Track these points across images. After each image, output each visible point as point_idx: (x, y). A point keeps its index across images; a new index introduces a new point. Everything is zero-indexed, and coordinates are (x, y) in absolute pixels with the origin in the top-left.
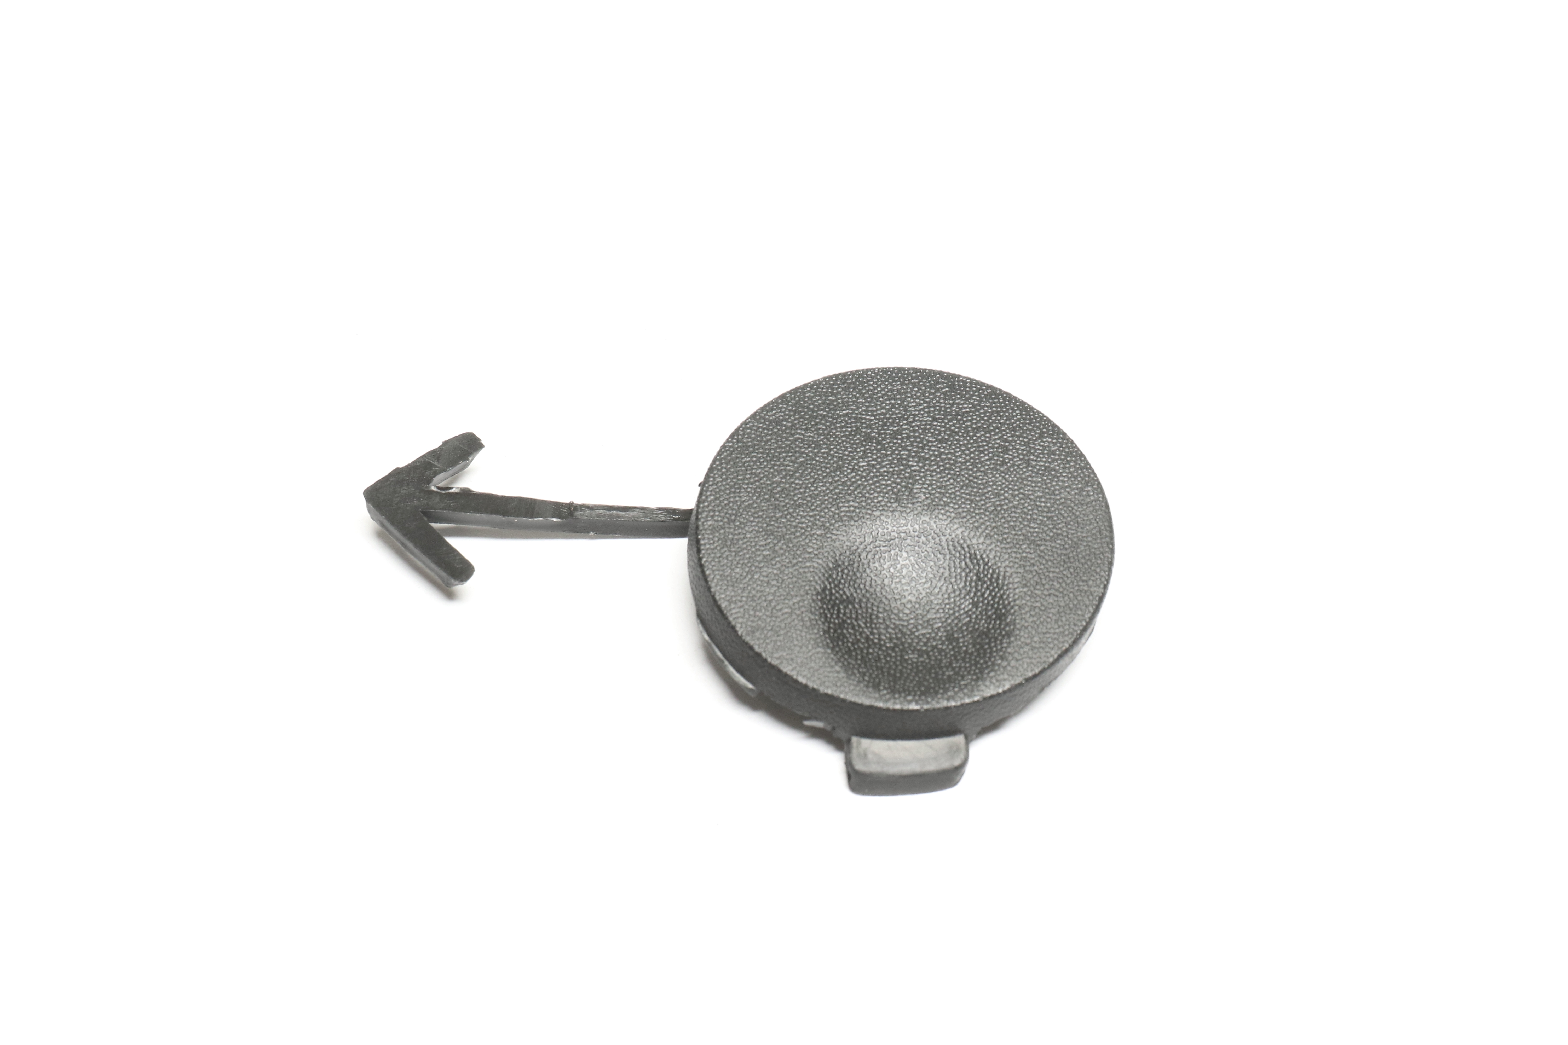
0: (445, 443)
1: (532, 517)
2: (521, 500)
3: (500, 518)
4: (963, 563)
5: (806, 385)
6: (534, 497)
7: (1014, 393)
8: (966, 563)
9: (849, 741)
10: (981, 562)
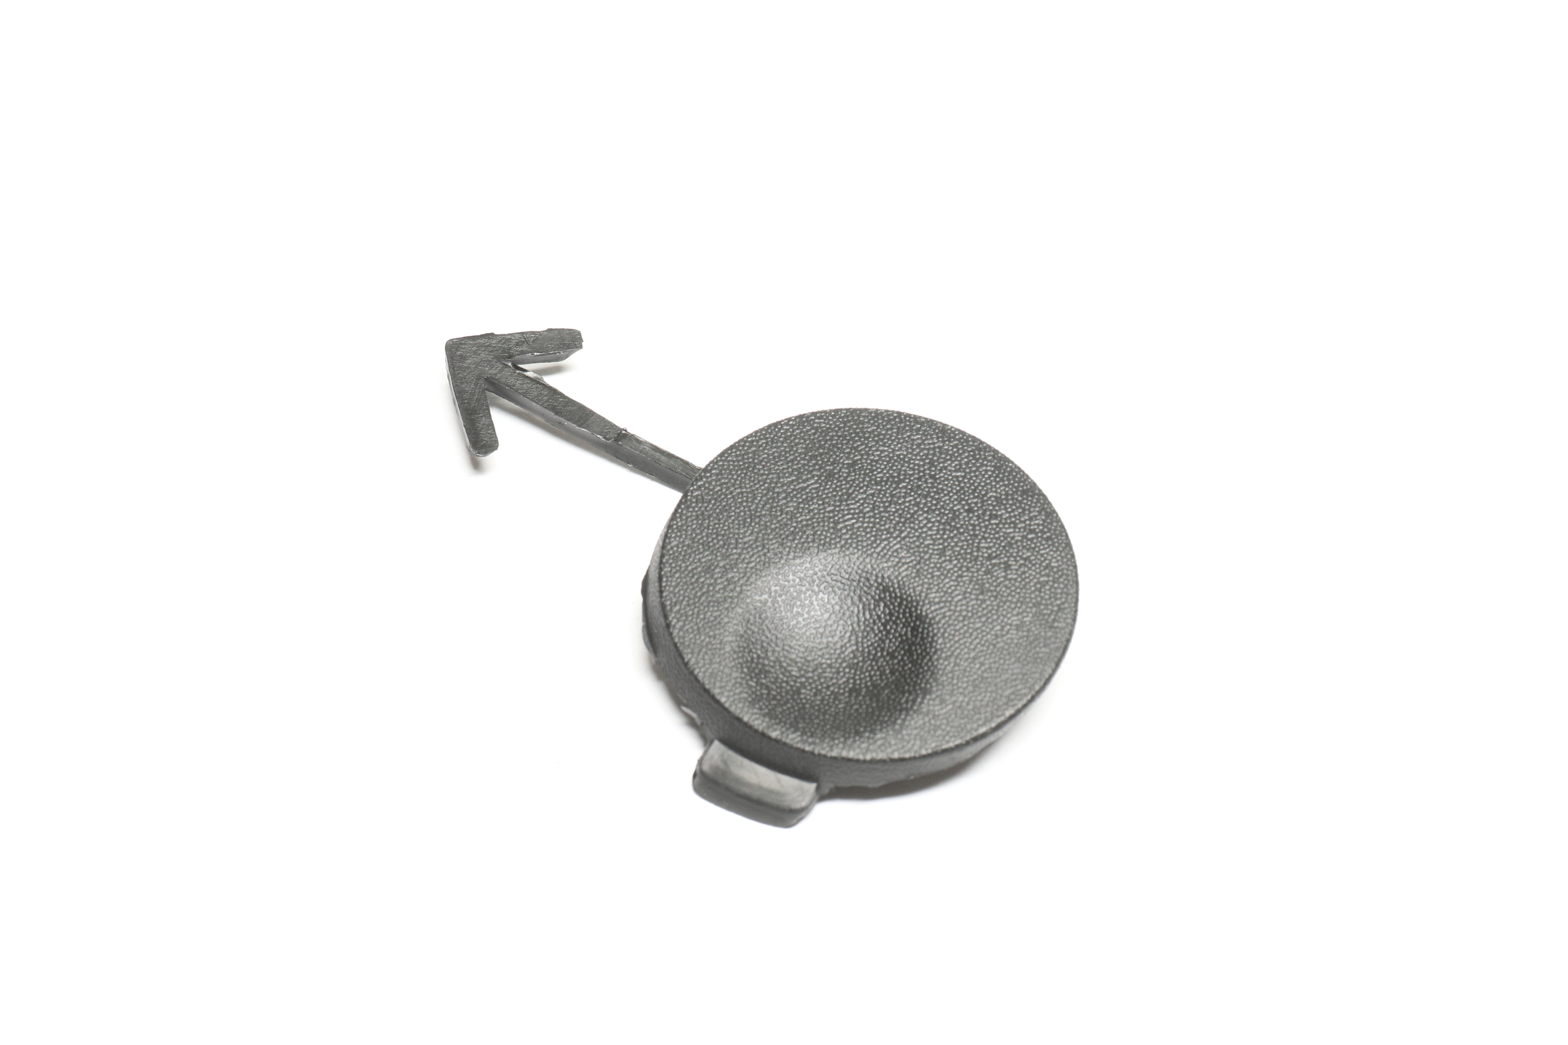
0: (550, 330)
1: (580, 426)
2: (582, 408)
3: (552, 414)
4: (905, 630)
5: (866, 410)
6: (594, 410)
7: (1051, 499)
8: (907, 630)
9: (712, 742)
10: (920, 635)
